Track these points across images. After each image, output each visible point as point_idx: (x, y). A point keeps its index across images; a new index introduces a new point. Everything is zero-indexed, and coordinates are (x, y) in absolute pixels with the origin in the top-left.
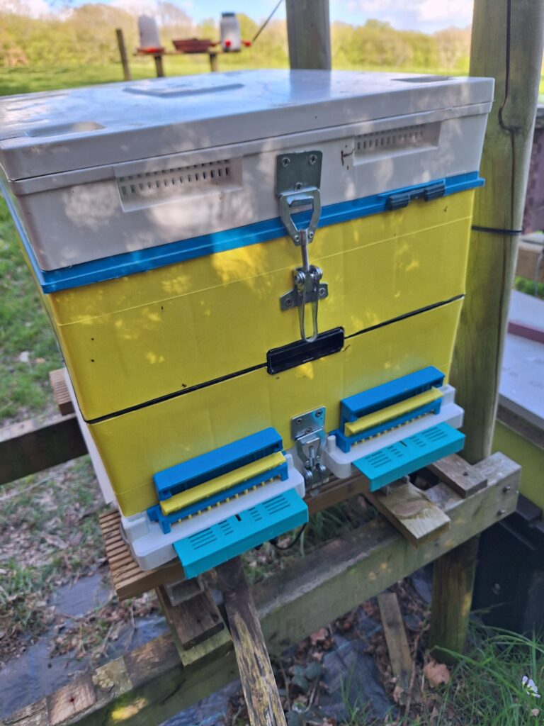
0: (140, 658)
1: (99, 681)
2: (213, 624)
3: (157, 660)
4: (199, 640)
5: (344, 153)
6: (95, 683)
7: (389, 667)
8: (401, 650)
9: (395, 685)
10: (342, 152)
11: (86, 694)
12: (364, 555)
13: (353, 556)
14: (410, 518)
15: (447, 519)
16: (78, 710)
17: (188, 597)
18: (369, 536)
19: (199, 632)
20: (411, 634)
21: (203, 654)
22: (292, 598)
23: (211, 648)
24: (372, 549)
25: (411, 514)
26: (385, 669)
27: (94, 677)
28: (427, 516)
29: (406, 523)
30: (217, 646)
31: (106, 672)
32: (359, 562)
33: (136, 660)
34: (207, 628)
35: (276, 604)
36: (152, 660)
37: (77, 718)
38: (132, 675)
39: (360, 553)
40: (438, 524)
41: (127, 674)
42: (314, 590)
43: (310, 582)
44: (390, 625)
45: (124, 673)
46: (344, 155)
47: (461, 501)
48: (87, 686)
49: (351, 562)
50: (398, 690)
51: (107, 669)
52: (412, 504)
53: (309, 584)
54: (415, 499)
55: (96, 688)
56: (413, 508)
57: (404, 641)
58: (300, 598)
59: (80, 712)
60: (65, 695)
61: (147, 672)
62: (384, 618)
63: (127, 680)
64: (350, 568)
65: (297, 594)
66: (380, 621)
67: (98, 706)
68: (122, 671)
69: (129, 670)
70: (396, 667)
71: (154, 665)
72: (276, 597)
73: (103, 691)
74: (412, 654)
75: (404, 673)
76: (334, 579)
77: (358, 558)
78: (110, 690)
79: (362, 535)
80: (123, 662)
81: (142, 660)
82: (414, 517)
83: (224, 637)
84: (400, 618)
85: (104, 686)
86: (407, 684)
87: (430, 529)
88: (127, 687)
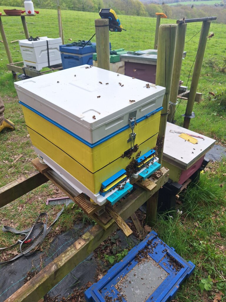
0: (93, 231)
2: (110, 218)
3: (97, 230)
4: (108, 222)
5: (140, 110)
6: (84, 239)
7: (137, 231)
8: (139, 226)
9: (139, 235)
11: (83, 241)
12: (139, 196)
13: (136, 197)
14: (148, 186)
15: (156, 185)
16: (82, 245)
17: (102, 214)
19: (108, 220)
20: (140, 221)
21: (110, 225)
22: (125, 209)
23: (111, 224)
24: (140, 195)
26: (135, 231)
27: (83, 237)
28: (151, 185)
29: (147, 187)
30: (112, 223)
31: (85, 236)
32: (138, 199)
34: (109, 219)
35: (121, 212)
36: (96, 230)
37: (83, 247)
40: (154, 186)
42: (129, 207)
43: (128, 205)
44: (134, 220)
47: (158, 180)
49: (136, 199)
50: (140, 236)
52: (147, 182)
54: (148, 181)
55: (85, 240)
56: (148, 183)
57: (139, 223)
58: (126, 209)
59: (83, 245)
60: (77, 243)
61: (96, 233)
62: (132, 218)
66: (131, 220)
67: (87, 243)
68: (89, 235)
69: (91, 234)
70: (138, 230)
71: (97, 231)
73: (87, 240)
74: (142, 226)
75: (141, 232)
76: (133, 203)
77: (137, 197)
78: (88, 239)
79: (137, 192)
80: (89, 233)
82: (149, 185)
83: (113, 221)
84: (137, 218)
85: (86, 238)
86: (142, 234)
87: (153, 187)
88: (92, 237)
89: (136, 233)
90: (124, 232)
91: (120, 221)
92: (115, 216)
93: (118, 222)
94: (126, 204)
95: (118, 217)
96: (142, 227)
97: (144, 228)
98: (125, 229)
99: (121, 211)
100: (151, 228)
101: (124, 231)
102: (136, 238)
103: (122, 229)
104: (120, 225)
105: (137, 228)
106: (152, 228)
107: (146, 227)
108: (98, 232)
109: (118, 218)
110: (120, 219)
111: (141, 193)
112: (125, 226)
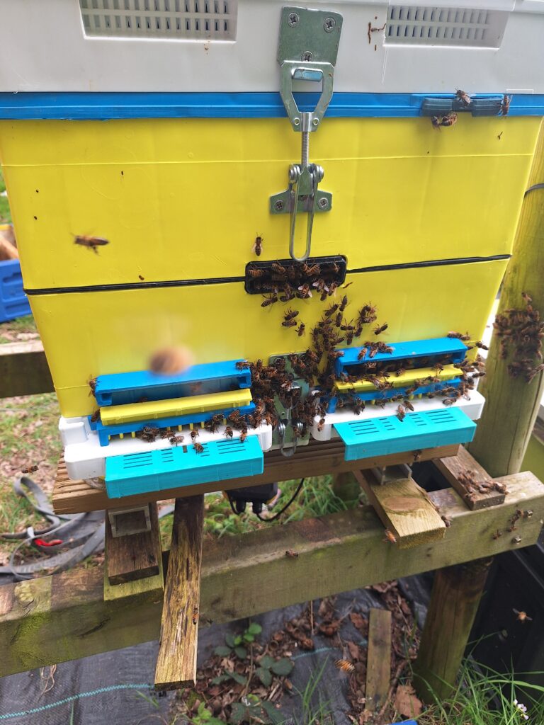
0: (68, 582)
1: (21, 593)
2: (146, 565)
3: (84, 589)
4: (129, 578)
5: (372, 27)
6: (16, 594)
10: (370, 25)
11: (3, 602)
12: (337, 540)
13: (325, 538)
14: (399, 513)
15: (442, 525)
17: (132, 533)
18: (350, 523)
19: (130, 569)
21: (128, 594)
23: (138, 590)
24: (350, 538)
25: (402, 510)
27: (17, 588)
28: (420, 516)
29: (393, 518)
30: (145, 590)
31: (30, 586)
32: (329, 547)
33: (64, 582)
35: (225, 566)
36: (79, 588)
38: (54, 596)
39: (333, 538)
40: (430, 527)
41: (50, 594)
42: (271, 563)
43: (268, 553)
44: (376, 643)
45: (47, 593)
46: (371, 30)
47: (468, 513)
48: (7, 594)
49: (320, 544)
50: (367, 712)
51: (32, 584)
52: (407, 500)
53: (266, 555)
54: (414, 496)
55: (15, 599)
56: (407, 504)
57: (387, 665)
58: (253, 567)
61: (70, 598)
62: (371, 634)
63: (47, 600)
64: (317, 551)
65: (251, 561)
67: (10, 617)
68: (46, 590)
69: (53, 592)
70: (370, 688)
71: (79, 593)
72: (227, 559)
73: (20, 604)
74: (391, 681)
75: (377, 698)
77: (329, 542)
78: (27, 605)
79: (341, 520)
80: (51, 582)
81: (69, 585)
82: (406, 513)
83: (156, 583)
84: (389, 640)
85: (23, 599)
86: (377, 710)
87: (421, 530)
88: (44, 607)
89: (359, 692)
90: (161, 657)
91: (184, 601)
92: (181, 570)
93: (173, 598)
94: (267, 545)
95: (188, 577)
96: (391, 685)
97: (395, 691)
98: (173, 643)
99: (227, 563)
100: (419, 704)
101: (163, 650)
102: (348, 709)
103: (165, 637)
104: (169, 613)
105: (369, 678)
106: (422, 710)
107: (404, 692)
108: (79, 598)
109: (186, 582)
110: (189, 591)
111: (359, 530)
112: (184, 633)
